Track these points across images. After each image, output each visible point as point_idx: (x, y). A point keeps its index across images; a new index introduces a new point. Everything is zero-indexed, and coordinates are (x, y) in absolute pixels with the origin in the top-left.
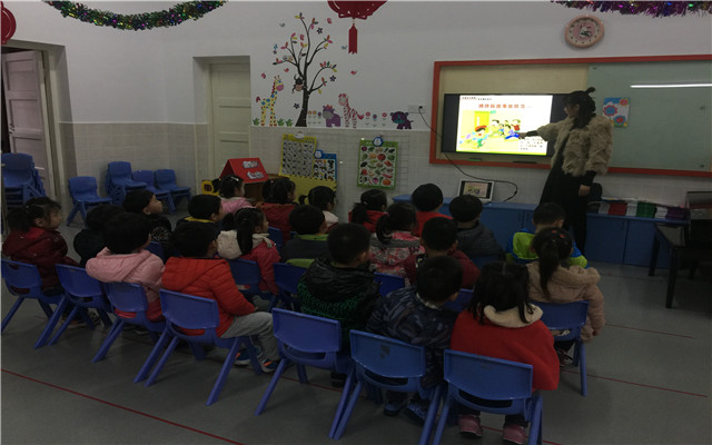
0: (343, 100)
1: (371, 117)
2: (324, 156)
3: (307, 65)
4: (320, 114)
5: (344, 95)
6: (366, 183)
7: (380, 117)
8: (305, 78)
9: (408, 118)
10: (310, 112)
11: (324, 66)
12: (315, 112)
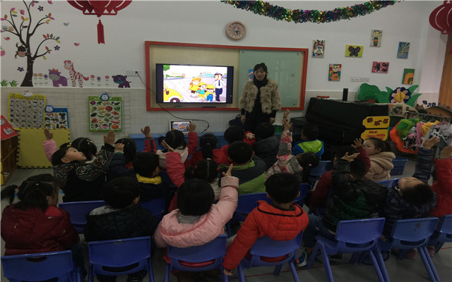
0: (68, 65)
1: (96, 79)
2: (55, 110)
3: (29, 36)
4: (46, 76)
5: (69, 62)
6: (97, 129)
7: (103, 78)
8: (28, 45)
9: (127, 79)
10: (36, 75)
11: (47, 37)
12: (40, 75)
